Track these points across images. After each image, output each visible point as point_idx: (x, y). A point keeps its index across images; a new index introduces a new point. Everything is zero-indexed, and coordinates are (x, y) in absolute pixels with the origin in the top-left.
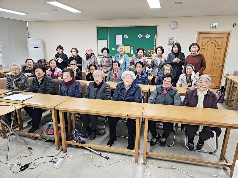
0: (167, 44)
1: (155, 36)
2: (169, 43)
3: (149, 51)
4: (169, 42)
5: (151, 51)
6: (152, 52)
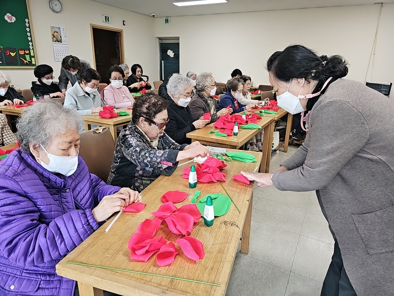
0: (52, 39)
1: (27, 20)
2: (55, 39)
3: (22, 53)
4: (54, 37)
5: (26, 52)
6: (27, 54)
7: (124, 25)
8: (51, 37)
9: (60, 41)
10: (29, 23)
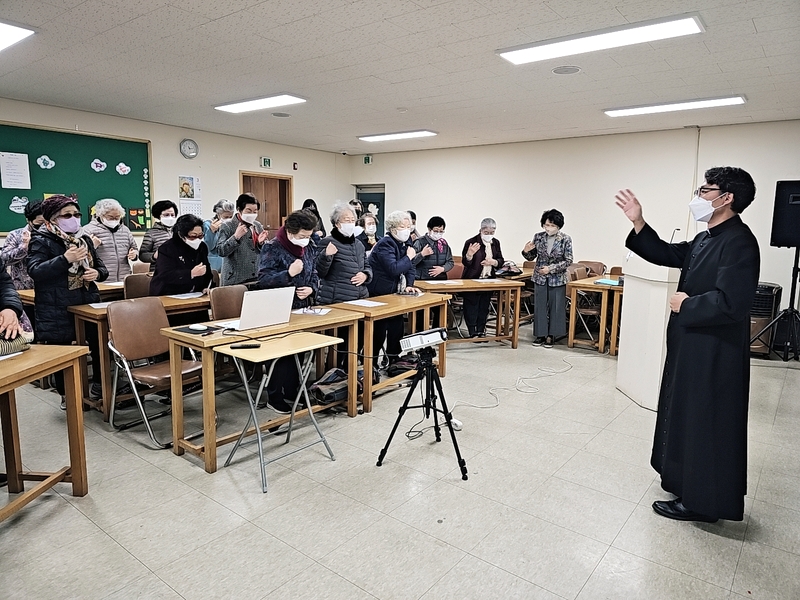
0: (179, 194)
2: (183, 194)
4: (183, 189)
5: (139, 212)
7: (295, 169)
8: (178, 190)
9: (192, 196)
10: (148, 173)
